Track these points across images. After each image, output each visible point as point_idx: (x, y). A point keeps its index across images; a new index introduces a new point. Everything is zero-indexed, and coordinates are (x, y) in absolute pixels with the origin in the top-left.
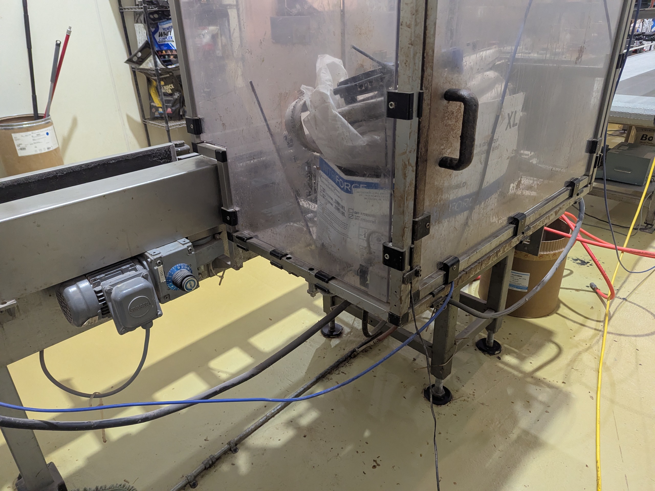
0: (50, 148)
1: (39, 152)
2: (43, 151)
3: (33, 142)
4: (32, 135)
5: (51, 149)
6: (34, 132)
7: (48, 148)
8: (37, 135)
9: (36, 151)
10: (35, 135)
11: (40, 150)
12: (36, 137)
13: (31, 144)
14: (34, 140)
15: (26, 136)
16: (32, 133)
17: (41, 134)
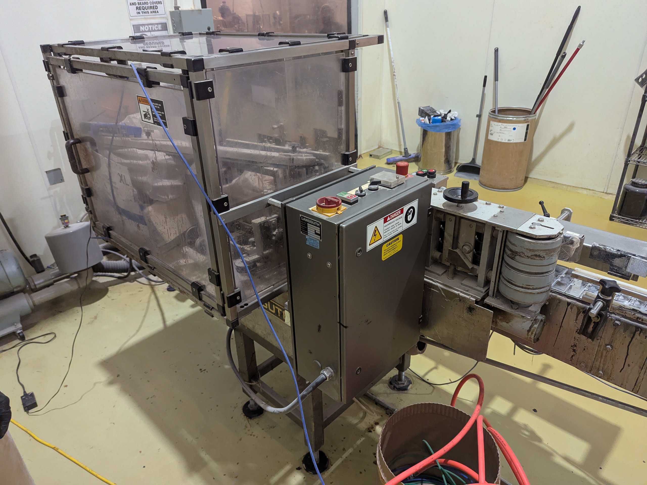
0: (511, 140)
1: (500, 140)
2: (503, 141)
3: (499, 131)
4: (501, 126)
5: (511, 142)
6: (503, 124)
7: (509, 140)
8: (505, 127)
9: (498, 139)
10: (503, 127)
11: (502, 139)
12: (503, 128)
13: (497, 133)
14: (500, 130)
15: (497, 125)
16: (502, 125)
17: (508, 127)
